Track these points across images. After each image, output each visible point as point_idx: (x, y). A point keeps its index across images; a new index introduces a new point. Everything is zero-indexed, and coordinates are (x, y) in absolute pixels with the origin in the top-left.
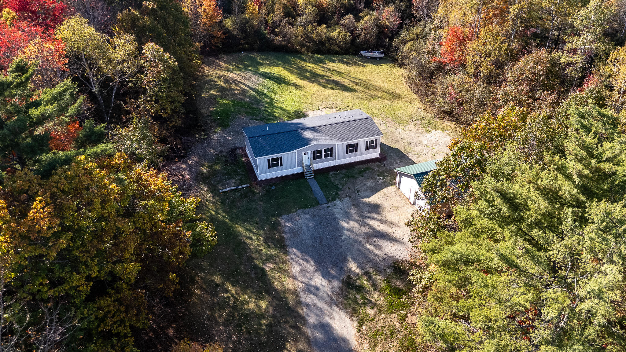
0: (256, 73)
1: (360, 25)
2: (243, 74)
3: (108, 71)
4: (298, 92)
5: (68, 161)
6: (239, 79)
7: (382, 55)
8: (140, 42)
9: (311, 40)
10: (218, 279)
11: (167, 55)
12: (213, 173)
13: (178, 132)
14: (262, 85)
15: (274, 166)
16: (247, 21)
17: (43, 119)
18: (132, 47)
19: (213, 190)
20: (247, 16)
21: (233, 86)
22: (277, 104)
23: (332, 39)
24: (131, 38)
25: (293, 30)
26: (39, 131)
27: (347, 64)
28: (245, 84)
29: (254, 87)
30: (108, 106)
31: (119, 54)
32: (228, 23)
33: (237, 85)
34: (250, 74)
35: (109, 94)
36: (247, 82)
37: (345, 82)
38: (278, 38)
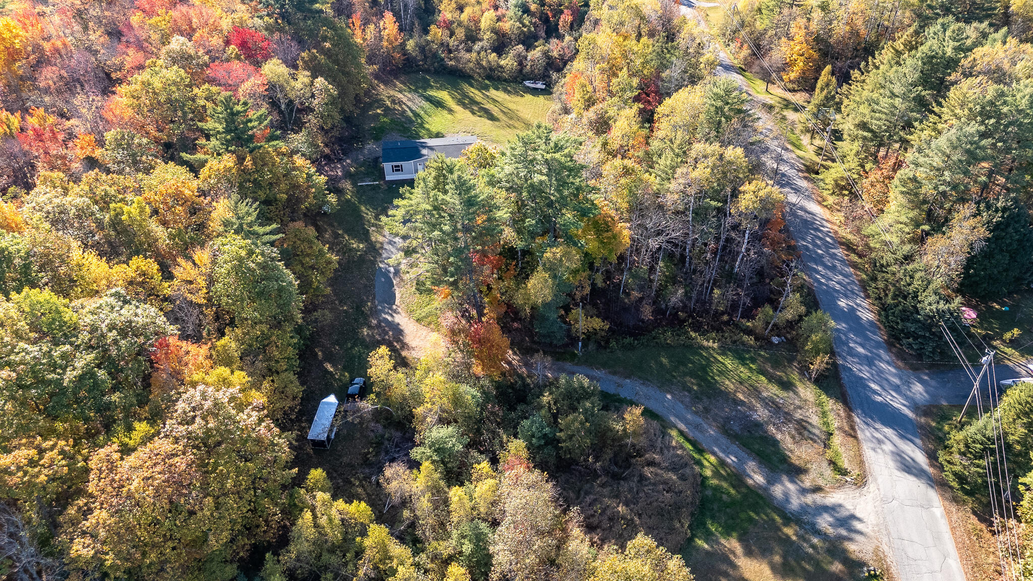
0: (422, 96)
1: (530, 55)
2: (410, 96)
3: (292, 95)
4: (449, 116)
5: (261, 146)
6: (405, 100)
7: (544, 87)
8: (314, 76)
9: (482, 67)
10: (340, 232)
11: (330, 86)
12: (356, 173)
13: (340, 140)
14: (421, 107)
15: (397, 170)
16: (428, 42)
17: (253, 128)
18: (307, 80)
19: (354, 184)
20: (429, 38)
21: (397, 107)
22: (427, 126)
23: (501, 67)
24: (308, 73)
25: (468, 56)
26: (250, 133)
27: (509, 92)
28: (407, 106)
29: (414, 108)
30: (290, 119)
31: (298, 85)
32: (410, 44)
33: (400, 106)
34: (416, 96)
35: (292, 111)
36: (409, 104)
37: (495, 111)
38: (452, 63)
